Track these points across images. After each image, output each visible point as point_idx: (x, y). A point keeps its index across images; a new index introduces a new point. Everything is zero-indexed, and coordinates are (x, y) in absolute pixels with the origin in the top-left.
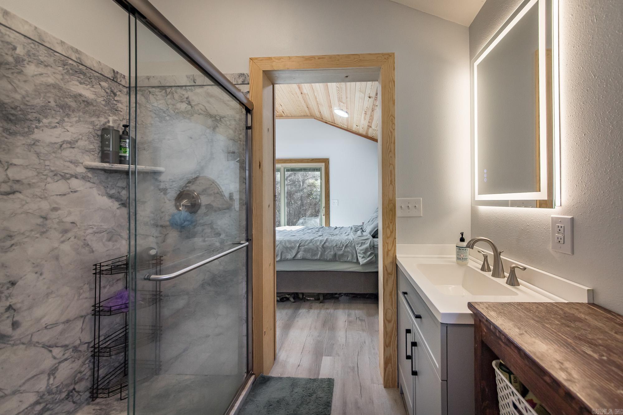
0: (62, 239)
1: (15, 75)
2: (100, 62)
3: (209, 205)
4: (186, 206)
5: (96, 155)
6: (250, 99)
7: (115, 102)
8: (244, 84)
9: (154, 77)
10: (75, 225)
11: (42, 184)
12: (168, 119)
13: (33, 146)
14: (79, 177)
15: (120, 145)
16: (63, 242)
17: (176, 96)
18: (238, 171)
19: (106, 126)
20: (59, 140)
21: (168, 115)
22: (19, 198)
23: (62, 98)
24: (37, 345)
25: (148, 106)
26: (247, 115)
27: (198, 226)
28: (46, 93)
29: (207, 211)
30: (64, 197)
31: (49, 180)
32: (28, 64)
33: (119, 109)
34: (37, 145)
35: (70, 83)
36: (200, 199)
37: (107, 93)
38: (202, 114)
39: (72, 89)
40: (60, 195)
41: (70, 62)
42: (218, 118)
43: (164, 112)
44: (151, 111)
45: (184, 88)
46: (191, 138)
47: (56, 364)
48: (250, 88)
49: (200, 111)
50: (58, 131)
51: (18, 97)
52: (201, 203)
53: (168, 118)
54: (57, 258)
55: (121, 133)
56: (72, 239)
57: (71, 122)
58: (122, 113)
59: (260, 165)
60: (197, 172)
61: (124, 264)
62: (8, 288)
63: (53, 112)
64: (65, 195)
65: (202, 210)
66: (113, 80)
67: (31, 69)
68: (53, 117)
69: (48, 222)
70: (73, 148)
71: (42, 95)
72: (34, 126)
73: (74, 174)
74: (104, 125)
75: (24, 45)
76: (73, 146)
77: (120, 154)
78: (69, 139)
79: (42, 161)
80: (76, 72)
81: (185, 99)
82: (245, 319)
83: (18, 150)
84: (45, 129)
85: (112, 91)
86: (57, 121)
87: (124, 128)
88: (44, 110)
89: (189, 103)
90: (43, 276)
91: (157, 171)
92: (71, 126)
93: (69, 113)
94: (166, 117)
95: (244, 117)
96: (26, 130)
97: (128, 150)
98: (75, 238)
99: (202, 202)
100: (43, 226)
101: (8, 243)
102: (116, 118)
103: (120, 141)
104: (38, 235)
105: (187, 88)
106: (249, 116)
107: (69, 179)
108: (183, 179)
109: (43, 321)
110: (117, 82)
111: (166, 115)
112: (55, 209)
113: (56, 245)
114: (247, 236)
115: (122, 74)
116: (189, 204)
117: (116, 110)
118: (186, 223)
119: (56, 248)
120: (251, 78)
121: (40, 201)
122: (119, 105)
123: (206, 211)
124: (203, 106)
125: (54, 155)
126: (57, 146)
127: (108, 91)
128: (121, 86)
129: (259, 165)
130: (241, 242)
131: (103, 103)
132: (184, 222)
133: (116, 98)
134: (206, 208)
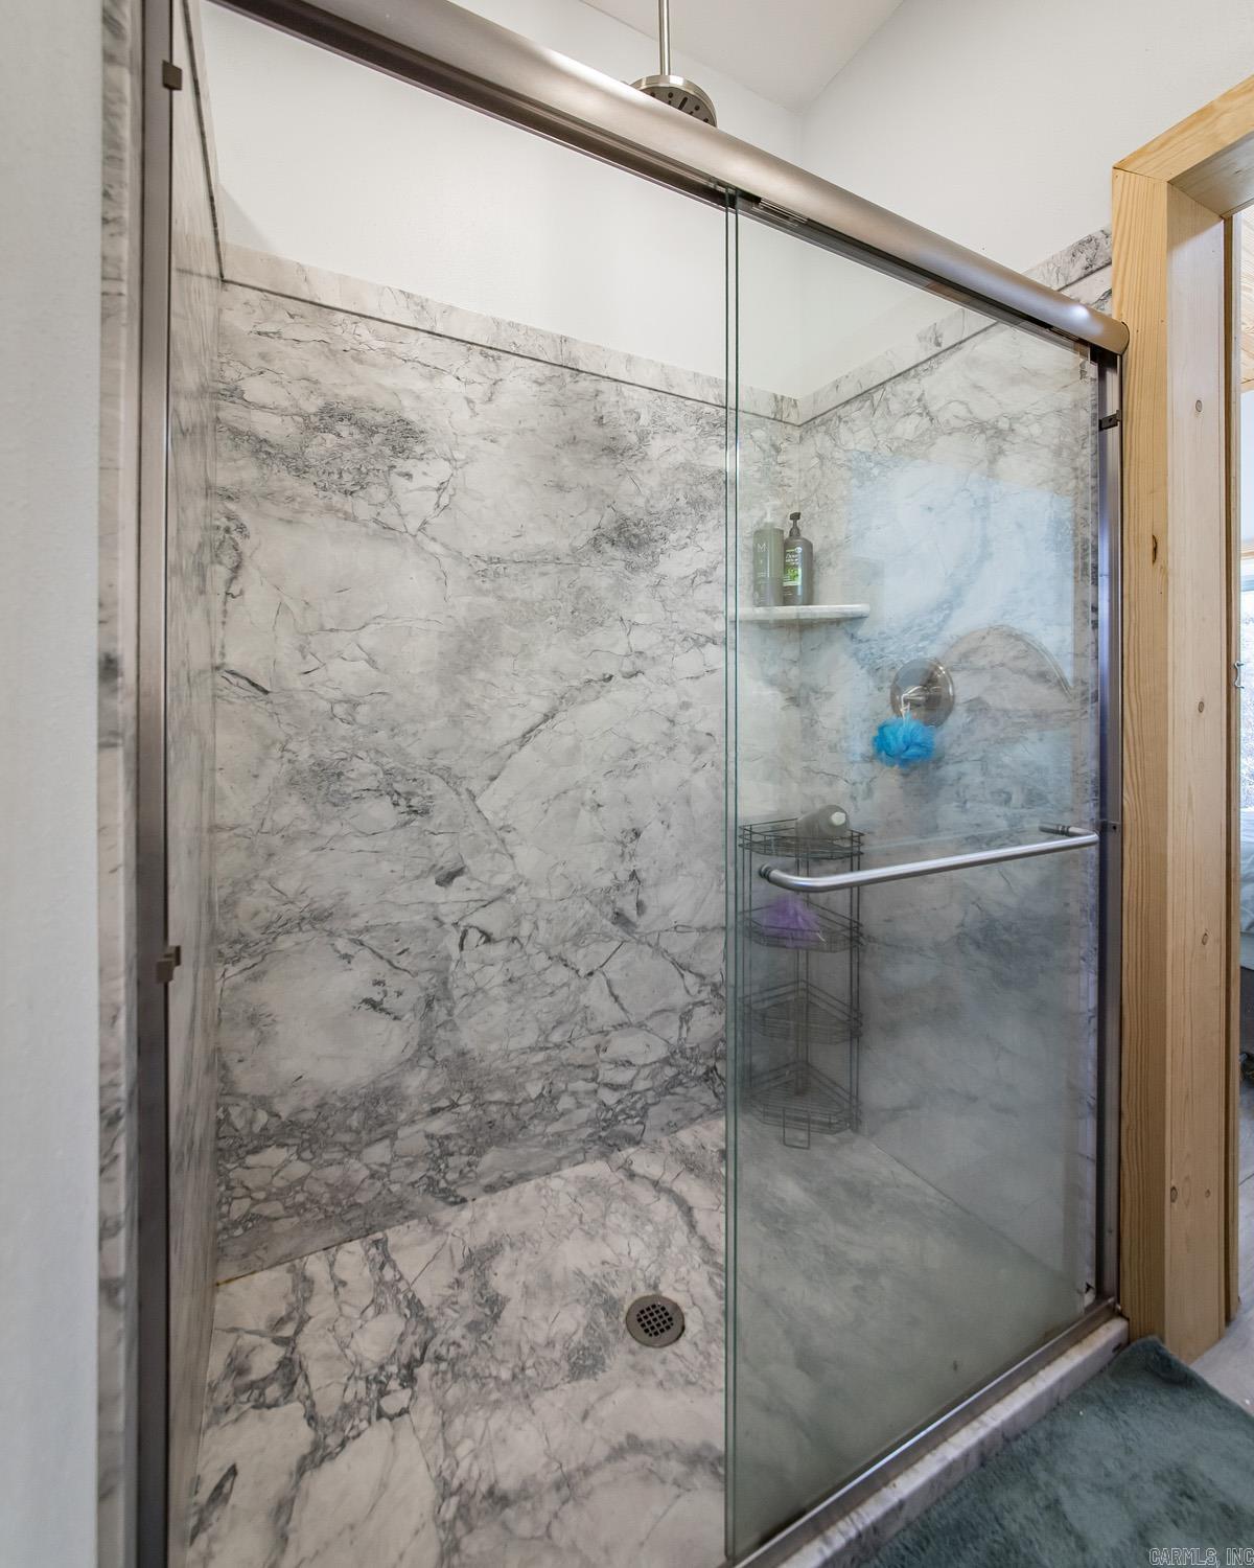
0: (694, 766)
1: (639, 463)
2: (751, 388)
3: (978, 700)
4: (915, 705)
5: (745, 592)
6: (1114, 317)
7: (778, 468)
8: (1092, 272)
9: (847, 377)
10: (712, 739)
11: (668, 658)
12: (876, 474)
13: (659, 588)
14: (717, 639)
15: (785, 563)
16: (696, 770)
17: (895, 406)
18: (1069, 584)
19: (762, 526)
20: (690, 571)
21: (878, 463)
22: (642, 684)
23: (694, 488)
24: (665, 954)
25: (836, 455)
26: (1102, 376)
27: (947, 764)
28: (673, 483)
29: (972, 721)
30: (697, 682)
31: (678, 649)
32: (653, 438)
33: (786, 481)
34: (663, 585)
35: (707, 452)
36: (952, 683)
37: (764, 451)
38: (959, 429)
39: (709, 464)
40: (692, 678)
41: (707, 409)
42: (1004, 424)
43: (869, 458)
44: (841, 466)
45: (912, 372)
46: (930, 509)
47: (689, 1004)
48: (1115, 276)
49: (955, 423)
50: (688, 553)
51: (641, 502)
52: (954, 697)
53: (876, 471)
54: (688, 802)
55: (786, 535)
56: (708, 766)
57: (706, 532)
58: (790, 490)
59: (1155, 550)
60: (945, 606)
61: (791, 838)
62: (632, 841)
63: (683, 517)
64: (697, 678)
65: (957, 719)
66: (774, 419)
67: (656, 446)
68: (682, 528)
69: (676, 729)
70: (710, 582)
71: (669, 488)
72: (659, 550)
73: (710, 636)
74: (758, 523)
75: (648, 406)
76: (710, 579)
77: (785, 584)
78: (703, 566)
79: (668, 614)
80: (715, 425)
81: (916, 403)
82: (1093, 1102)
83: (641, 598)
84: (673, 552)
85: (773, 446)
86: (687, 534)
87: (792, 522)
88: (671, 517)
89: (926, 412)
90: (671, 831)
91: (852, 613)
92: (707, 539)
93: (705, 513)
94: (871, 469)
95: (1088, 390)
96: (650, 559)
97: (800, 570)
98: (713, 765)
99: (957, 692)
100: (669, 735)
101: (631, 762)
102: (778, 502)
103: (785, 554)
104: (664, 754)
105: (920, 368)
106: (1112, 378)
107: (703, 646)
108: (910, 628)
109: (673, 913)
110: (781, 421)
111: (872, 465)
112: (685, 706)
113: (687, 775)
114: (1102, 814)
115: (791, 399)
116: (921, 698)
117: (780, 486)
118: (913, 750)
119: (687, 781)
120: (1118, 238)
121: (666, 690)
122: (787, 472)
123: (968, 720)
124: (962, 403)
125: (683, 600)
126: (688, 582)
127: (766, 447)
128: (789, 427)
129: (1151, 548)
130: (1071, 830)
131: (758, 475)
132: (907, 748)
133: (780, 459)
134: (969, 710)
